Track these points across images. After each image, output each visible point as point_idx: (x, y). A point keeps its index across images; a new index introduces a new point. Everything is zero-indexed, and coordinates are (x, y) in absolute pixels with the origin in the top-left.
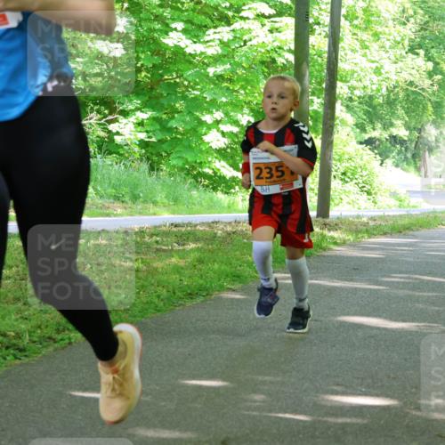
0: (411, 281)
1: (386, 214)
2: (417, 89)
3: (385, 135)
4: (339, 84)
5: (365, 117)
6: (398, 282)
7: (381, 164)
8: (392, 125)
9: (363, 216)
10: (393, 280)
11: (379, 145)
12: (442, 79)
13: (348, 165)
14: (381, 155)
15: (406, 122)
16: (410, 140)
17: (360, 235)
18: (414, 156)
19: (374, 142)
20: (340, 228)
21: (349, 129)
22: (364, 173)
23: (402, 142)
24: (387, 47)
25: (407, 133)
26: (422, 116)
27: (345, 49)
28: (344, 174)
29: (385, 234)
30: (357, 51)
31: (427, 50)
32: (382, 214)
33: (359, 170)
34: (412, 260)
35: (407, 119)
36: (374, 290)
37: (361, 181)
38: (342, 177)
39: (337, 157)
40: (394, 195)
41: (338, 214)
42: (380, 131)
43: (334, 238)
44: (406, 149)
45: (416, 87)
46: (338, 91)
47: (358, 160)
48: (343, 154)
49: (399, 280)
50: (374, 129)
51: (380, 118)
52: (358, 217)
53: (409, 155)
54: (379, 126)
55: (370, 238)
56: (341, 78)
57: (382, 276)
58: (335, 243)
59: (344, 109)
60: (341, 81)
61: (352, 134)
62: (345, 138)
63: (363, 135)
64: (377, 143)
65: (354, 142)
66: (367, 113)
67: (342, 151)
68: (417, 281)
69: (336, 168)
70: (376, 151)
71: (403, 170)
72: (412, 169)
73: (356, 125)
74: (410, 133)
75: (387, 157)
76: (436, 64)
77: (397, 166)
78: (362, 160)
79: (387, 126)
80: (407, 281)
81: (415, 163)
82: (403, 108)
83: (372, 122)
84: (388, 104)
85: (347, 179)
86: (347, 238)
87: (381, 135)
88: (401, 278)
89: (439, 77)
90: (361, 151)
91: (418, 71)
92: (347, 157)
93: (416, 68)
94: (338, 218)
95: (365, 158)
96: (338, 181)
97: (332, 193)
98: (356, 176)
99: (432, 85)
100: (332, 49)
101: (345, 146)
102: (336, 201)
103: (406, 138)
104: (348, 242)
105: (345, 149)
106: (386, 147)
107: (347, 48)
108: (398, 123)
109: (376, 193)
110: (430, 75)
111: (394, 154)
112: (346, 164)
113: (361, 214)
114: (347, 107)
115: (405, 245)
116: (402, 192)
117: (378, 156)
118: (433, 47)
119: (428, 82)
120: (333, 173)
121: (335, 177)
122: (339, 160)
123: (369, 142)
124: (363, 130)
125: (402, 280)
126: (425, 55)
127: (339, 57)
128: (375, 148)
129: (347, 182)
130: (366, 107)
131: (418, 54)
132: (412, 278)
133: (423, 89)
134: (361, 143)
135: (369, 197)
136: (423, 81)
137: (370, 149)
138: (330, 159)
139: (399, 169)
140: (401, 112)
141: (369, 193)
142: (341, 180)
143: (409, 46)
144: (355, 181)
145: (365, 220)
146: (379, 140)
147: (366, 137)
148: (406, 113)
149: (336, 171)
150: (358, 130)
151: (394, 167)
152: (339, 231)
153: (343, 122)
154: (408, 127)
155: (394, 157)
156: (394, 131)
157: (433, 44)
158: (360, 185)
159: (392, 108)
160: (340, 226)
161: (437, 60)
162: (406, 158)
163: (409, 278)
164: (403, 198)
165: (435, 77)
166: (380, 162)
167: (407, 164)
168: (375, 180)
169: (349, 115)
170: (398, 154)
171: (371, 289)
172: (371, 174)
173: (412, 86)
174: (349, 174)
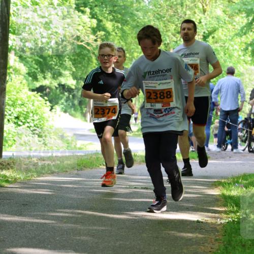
0: (74, 215)
1: (54, 155)
2: (82, 44)
3: (55, 84)
4: (11, 36)
5: (36, 67)
6: (62, 217)
7: (51, 110)
8: (60, 74)
9: (34, 157)
10: (58, 214)
11: (49, 93)
12: (105, 35)
13: (20, 110)
14: (50, 101)
15: (73, 72)
16: (76, 88)
17: (30, 174)
18: (80, 103)
19: (46, 90)
20: (12, 168)
21: (21, 77)
22: (36, 118)
23: (70, 90)
24: (55, 4)
25: (74, 82)
26: (88, 67)
27: (17, 5)
28: (17, 118)
29: (52, 173)
30: (28, 7)
31: (91, 9)
32: (50, 154)
33: (31, 115)
34: (75, 196)
35: (74, 69)
36: (41, 223)
37: (32, 125)
38: (16, 121)
39: (11, 103)
40: (62, 137)
41: (10, 154)
42: (50, 80)
43: (6, 176)
44: (74, 96)
45: (82, 42)
46: (10, 43)
47: (30, 106)
48: (16, 99)
49: (64, 215)
50: (45, 78)
51: (50, 68)
52: (29, 157)
53: (76, 102)
54: (49, 75)
55: (39, 176)
56: (14, 31)
57: (48, 211)
58: (7, 181)
59: (17, 59)
60: (14, 33)
61: (24, 81)
62: (18, 85)
63: (35, 82)
64: (48, 90)
65: (26, 90)
66: (38, 63)
67: (15, 97)
68: (80, 216)
69: (10, 113)
70: (46, 98)
71: (72, 115)
72: (78, 114)
73: (29, 74)
74: (77, 83)
75: (57, 103)
76: (100, 21)
77: (65, 112)
78: (33, 105)
79: (57, 75)
80: (71, 215)
81: (82, 109)
82: (71, 60)
83: (42, 72)
84: (57, 56)
85: (20, 123)
86: (18, 176)
87: (51, 83)
88: (66, 213)
89: (103, 33)
90: (33, 98)
91: (84, 27)
92: (20, 102)
93: (82, 24)
94: (10, 158)
95: (36, 103)
96: (12, 124)
97: (5, 135)
98: (28, 120)
99: (96, 40)
100: (4, 4)
101: (18, 92)
102: (10, 143)
103: (73, 87)
104: (19, 181)
105: (18, 96)
106: (56, 94)
107: (19, 4)
108: (67, 73)
109: (45, 136)
110: (94, 31)
111: (63, 101)
112: (18, 109)
113: (32, 154)
114: (20, 57)
115: (71, 183)
116: (69, 135)
117: (48, 102)
118: (96, 6)
119: (92, 37)
120: (7, 117)
121: (8, 120)
122: (13, 105)
123: (41, 90)
124: (35, 78)
125: (67, 215)
126: (91, 13)
127: (11, 11)
128: (46, 95)
129: (20, 125)
130: (37, 58)
131: (83, 12)
132: (75, 213)
133: (88, 44)
134: (33, 90)
135: (40, 139)
136: (88, 36)
137: (41, 96)
138: (3, 104)
139: (68, 114)
140: (68, 63)
141: (40, 136)
142: (15, 123)
143: (76, 4)
144: (27, 125)
145: (35, 160)
146: (50, 88)
147: (38, 85)
148: (73, 64)
149: (10, 115)
150: (30, 78)
151: (62, 112)
152: (11, 170)
153: (17, 71)
154: (75, 77)
155: (62, 104)
156: (63, 80)
157: (96, 3)
158: (32, 129)
159: (60, 60)
160: (12, 165)
161: (101, 18)
162: (74, 105)
163: (72, 213)
164: (70, 141)
165: (98, 33)
166: (50, 108)
167: (74, 110)
168: (46, 124)
169: (22, 65)
170: (66, 101)
171: (38, 223)
172: (41, 118)
173: (78, 40)
174: (21, 118)
